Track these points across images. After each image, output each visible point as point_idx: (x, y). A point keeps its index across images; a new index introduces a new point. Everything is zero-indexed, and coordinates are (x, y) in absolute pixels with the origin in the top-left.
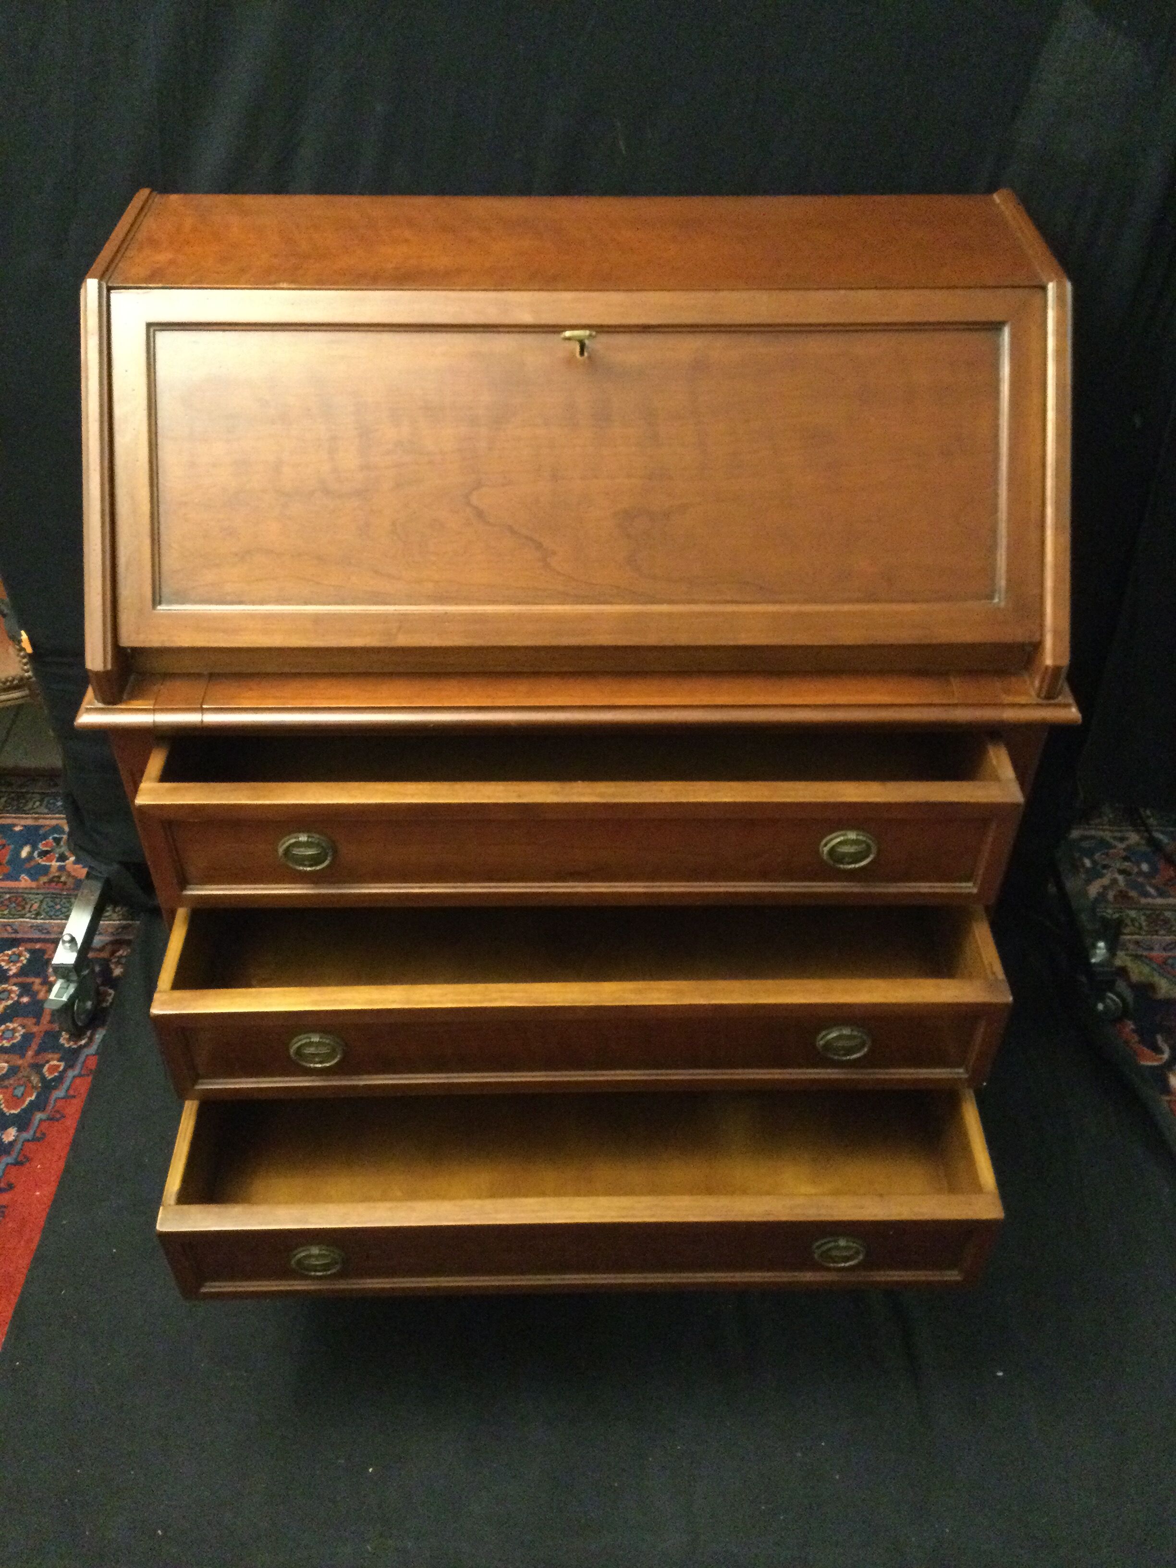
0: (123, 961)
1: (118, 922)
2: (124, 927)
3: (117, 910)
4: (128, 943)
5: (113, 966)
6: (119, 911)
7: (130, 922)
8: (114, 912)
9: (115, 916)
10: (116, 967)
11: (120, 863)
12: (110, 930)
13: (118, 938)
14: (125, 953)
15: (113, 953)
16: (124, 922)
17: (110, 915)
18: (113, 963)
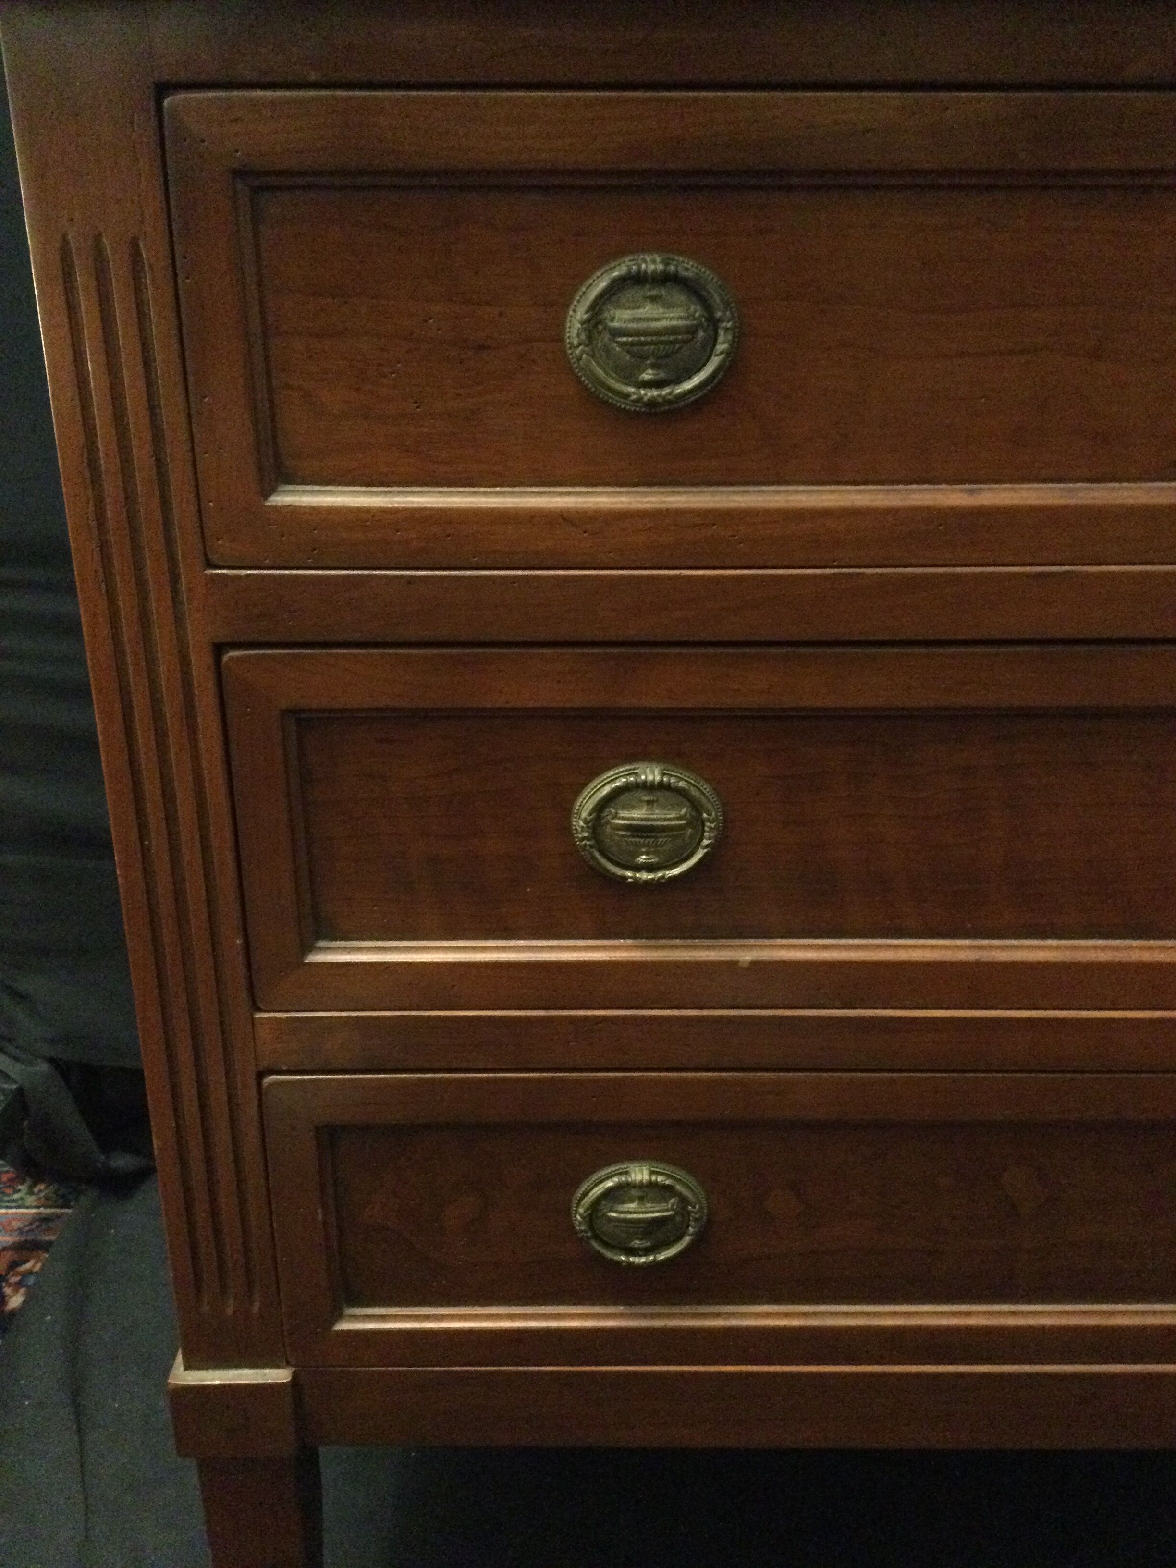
0: (31, 1281)
1: (34, 1211)
2: (45, 1219)
3: (36, 1190)
4: (45, 1246)
5: (7, 1291)
6: (40, 1191)
7: (58, 1211)
8: (31, 1193)
9: (31, 1200)
10: (16, 1291)
11: (51, 1060)
12: (16, 1224)
13: (30, 1238)
14: (38, 1267)
15: (13, 1265)
16: (49, 1211)
17: (22, 1199)
18: (10, 1285)
